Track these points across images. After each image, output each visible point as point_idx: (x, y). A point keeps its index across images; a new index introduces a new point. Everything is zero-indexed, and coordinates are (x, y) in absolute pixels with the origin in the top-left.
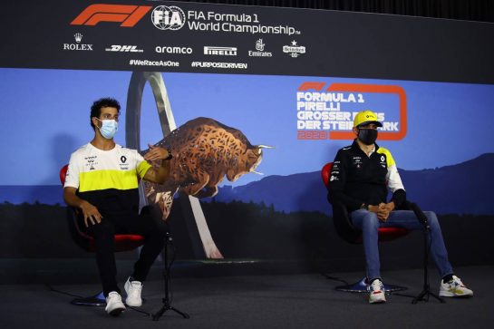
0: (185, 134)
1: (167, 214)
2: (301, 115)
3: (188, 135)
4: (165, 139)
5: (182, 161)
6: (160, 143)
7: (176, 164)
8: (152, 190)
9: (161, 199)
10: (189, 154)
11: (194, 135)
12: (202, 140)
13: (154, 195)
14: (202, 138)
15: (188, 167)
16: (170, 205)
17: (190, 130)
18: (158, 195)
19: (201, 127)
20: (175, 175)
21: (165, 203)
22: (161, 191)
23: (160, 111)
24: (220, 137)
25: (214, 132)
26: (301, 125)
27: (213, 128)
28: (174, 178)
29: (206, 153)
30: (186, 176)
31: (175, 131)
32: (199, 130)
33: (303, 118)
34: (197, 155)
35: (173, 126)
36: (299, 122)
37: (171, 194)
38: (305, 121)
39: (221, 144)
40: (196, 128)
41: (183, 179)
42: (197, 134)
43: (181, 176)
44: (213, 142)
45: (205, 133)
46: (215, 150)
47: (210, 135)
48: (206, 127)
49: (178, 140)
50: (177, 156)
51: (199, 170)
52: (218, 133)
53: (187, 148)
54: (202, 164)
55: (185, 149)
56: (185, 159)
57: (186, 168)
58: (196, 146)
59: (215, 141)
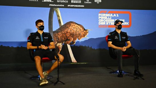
1: (60, 50)
3: (67, 26)
4: (60, 28)
5: (65, 34)
7: (63, 35)
8: (56, 43)
10: (67, 32)
11: (68, 27)
12: (71, 28)
13: (57, 44)
16: (62, 47)
17: (67, 25)
18: (58, 44)
19: (71, 24)
20: (63, 38)
21: (60, 46)
23: (59, 19)
27: (74, 24)
29: (72, 32)
30: (66, 38)
31: (63, 25)
32: (70, 25)
34: (69, 32)
35: (62, 24)
37: (62, 44)
39: (76, 29)
43: (65, 39)
45: (72, 26)
46: (75, 31)
47: (73, 26)
48: (72, 24)
49: (64, 28)
51: (70, 37)
52: (75, 26)
53: (67, 30)
54: (71, 35)
55: (66, 31)
56: (66, 34)
57: (66, 36)
58: (69, 30)
59: (75, 28)
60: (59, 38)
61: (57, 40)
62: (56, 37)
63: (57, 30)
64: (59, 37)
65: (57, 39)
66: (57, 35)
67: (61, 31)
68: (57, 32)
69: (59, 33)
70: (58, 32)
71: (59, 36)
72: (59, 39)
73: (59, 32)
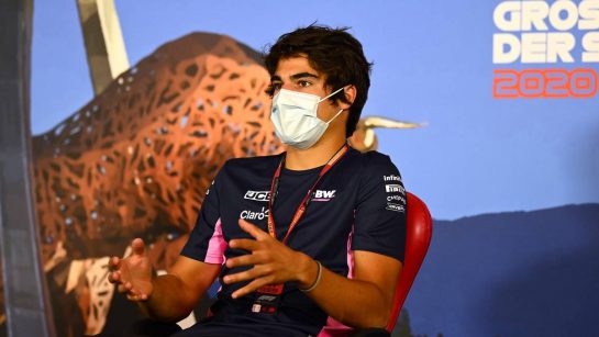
0: (152, 85)
1: (97, 324)
2: (508, 16)
3: (161, 86)
4: (97, 99)
5: (141, 168)
6: (83, 111)
7: (127, 178)
8: (61, 253)
9: (84, 281)
10: (163, 148)
11: (176, 87)
12: (200, 102)
13: (63, 266)
14: (198, 96)
15: (157, 185)
16: (107, 300)
17: (166, 74)
18: (76, 268)
19: (198, 61)
20: (123, 211)
21: (94, 291)
22: (83, 257)
23: (86, 16)
24: (251, 93)
25: (234, 76)
26: (507, 48)
27: (231, 65)
28: (118, 216)
29: (210, 143)
30: (151, 213)
31: (125, 75)
32: (192, 71)
33: (514, 25)
34: (183, 148)
35: (119, 61)
36: (498, 41)
37: (111, 268)
38: (518, 34)
39: (254, 117)
40: (183, 65)
41: (143, 222)
42: (186, 85)
43: (139, 213)
44: (230, 110)
45: (207, 81)
46: (236, 134)
47: (223, 85)
48: (211, 62)
49: (131, 105)
50: (131, 150)
51: (187, 195)
52: (244, 82)
53: (158, 126)
54: (196, 175)
55: (150, 131)
56: (151, 162)
57: (154, 189)
58: (183, 121)
59: (237, 105)
60: (91, 203)
61: (69, 230)
62: (62, 194)
63: (69, 122)
64: (87, 192)
65: (63, 214)
66: (66, 172)
67: (107, 131)
68: (72, 139)
69: (91, 159)
70: (76, 139)
71: (82, 182)
72: (82, 217)
73: (90, 144)
